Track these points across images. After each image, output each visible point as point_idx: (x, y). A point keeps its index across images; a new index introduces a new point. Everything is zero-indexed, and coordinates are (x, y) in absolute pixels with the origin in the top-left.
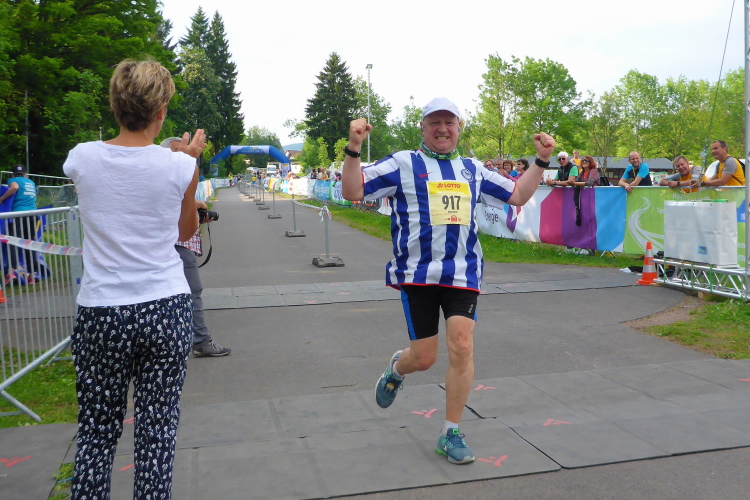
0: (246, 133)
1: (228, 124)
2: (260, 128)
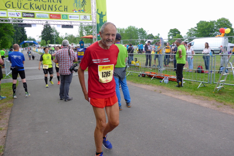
0: (28, 38)
1: (23, 36)
2: (31, 37)
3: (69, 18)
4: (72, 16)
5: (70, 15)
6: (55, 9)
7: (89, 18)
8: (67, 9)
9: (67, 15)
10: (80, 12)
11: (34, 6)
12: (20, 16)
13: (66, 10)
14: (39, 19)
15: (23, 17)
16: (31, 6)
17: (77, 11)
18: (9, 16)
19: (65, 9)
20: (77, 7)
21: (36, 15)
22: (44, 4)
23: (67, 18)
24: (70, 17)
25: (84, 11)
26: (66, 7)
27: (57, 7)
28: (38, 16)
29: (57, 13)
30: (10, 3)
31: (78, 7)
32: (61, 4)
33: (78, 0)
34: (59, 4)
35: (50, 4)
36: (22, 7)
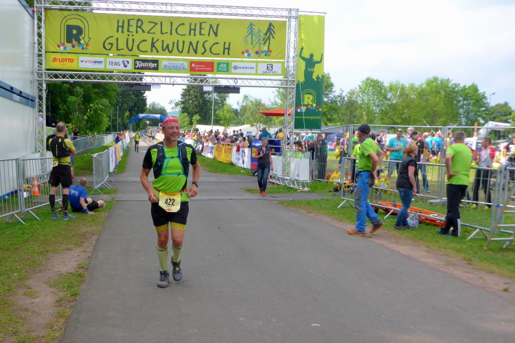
3: (233, 71)
4: (239, 65)
5: (234, 64)
6: (203, 50)
7: (279, 71)
8: (229, 49)
9: (227, 64)
10: (259, 56)
11: (158, 45)
12: (130, 67)
13: (226, 51)
14: (167, 72)
15: (135, 68)
16: (153, 45)
17: (253, 54)
18: (109, 67)
19: (225, 49)
20: (252, 44)
21: (162, 65)
22: (181, 39)
23: (227, 71)
24: (236, 68)
25: (268, 53)
26: (227, 46)
27: (208, 46)
28: (165, 66)
29: (207, 58)
31: (254, 43)
32: (217, 40)
33: (256, 29)
34: (212, 39)
35: (194, 40)
36: (135, 47)
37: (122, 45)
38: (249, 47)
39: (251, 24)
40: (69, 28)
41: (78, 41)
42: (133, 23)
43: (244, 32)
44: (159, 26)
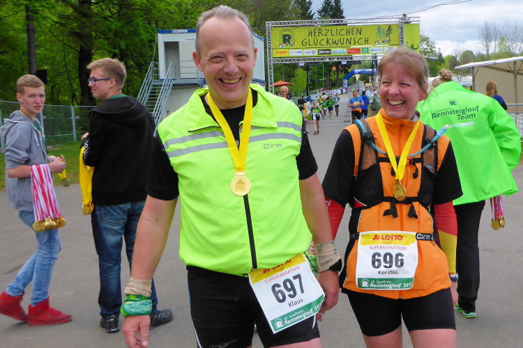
3: (371, 52)
4: (374, 49)
5: (371, 49)
6: (354, 42)
8: (368, 41)
9: (367, 49)
10: (384, 43)
11: (330, 41)
12: (316, 54)
13: (366, 42)
15: (319, 54)
16: (327, 42)
17: (381, 42)
18: (306, 55)
20: (380, 37)
22: (342, 37)
23: (367, 52)
24: (372, 50)
25: (389, 41)
26: (367, 39)
27: (356, 40)
28: (334, 52)
29: (357, 47)
30: (307, 41)
32: (361, 36)
33: (382, 29)
34: (359, 36)
35: (349, 37)
36: (318, 43)
37: (312, 43)
38: (379, 39)
39: (379, 27)
40: (284, 36)
41: (289, 42)
42: (317, 31)
43: (376, 31)
44: (330, 31)
